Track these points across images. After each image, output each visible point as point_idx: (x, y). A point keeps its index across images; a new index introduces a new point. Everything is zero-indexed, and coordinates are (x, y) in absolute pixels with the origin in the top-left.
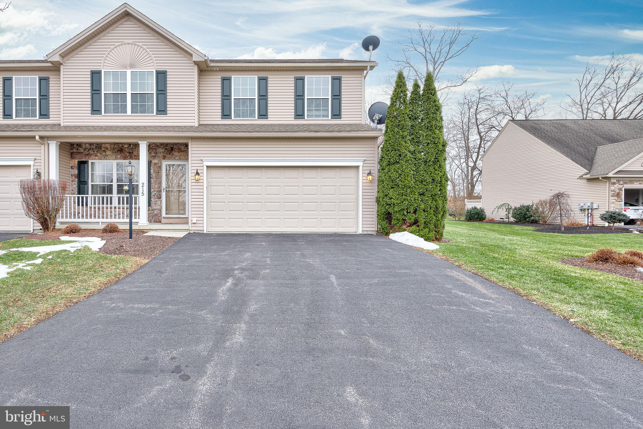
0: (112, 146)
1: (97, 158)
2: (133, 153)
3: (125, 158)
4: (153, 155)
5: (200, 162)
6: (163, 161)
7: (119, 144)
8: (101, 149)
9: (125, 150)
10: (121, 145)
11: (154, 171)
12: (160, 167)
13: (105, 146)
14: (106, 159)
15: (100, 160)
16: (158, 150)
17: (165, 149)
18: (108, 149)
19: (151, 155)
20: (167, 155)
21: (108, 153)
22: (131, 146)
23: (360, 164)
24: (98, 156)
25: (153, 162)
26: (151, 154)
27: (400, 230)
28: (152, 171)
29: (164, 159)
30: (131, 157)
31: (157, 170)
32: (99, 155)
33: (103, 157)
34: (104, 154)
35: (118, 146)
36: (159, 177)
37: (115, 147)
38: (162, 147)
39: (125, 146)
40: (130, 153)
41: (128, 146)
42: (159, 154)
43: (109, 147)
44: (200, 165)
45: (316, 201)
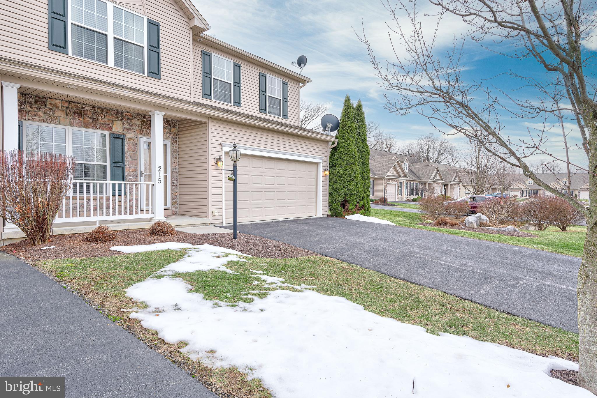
0: (66, 105)
1: (38, 119)
2: (98, 119)
3: (86, 126)
4: (127, 126)
5: (220, 146)
6: (139, 136)
7: (77, 103)
8: (45, 106)
9: (86, 114)
10: (79, 105)
11: (128, 149)
12: (136, 144)
13: (53, 102)
14: (55, 123)
15: (44, 122)
16: (133, 122)
17: (143, 121)
18: (57, 107)
19: (124, 127)
20: (144, 130)
21: (59, 113)
22: (96, 109)
23: (321, 161)
24: (40, 116)
25: (127, 136)
26: (124, 125)
28: (126, 148)
29: (141, 134)
30: (95, 125)
31: (133, 147)
32: (41, 114)
33: (48, 119)
34: (51, 114)
35: (76, 106)
36: (135, 157)
37: (70, 106)
38: (138, 118)
39: (86, 108)
40: (94, 119)
41: (91, 108)
42: (135, 127)
43: (60, 105)
44: (220, 150)
45: (294, 190)
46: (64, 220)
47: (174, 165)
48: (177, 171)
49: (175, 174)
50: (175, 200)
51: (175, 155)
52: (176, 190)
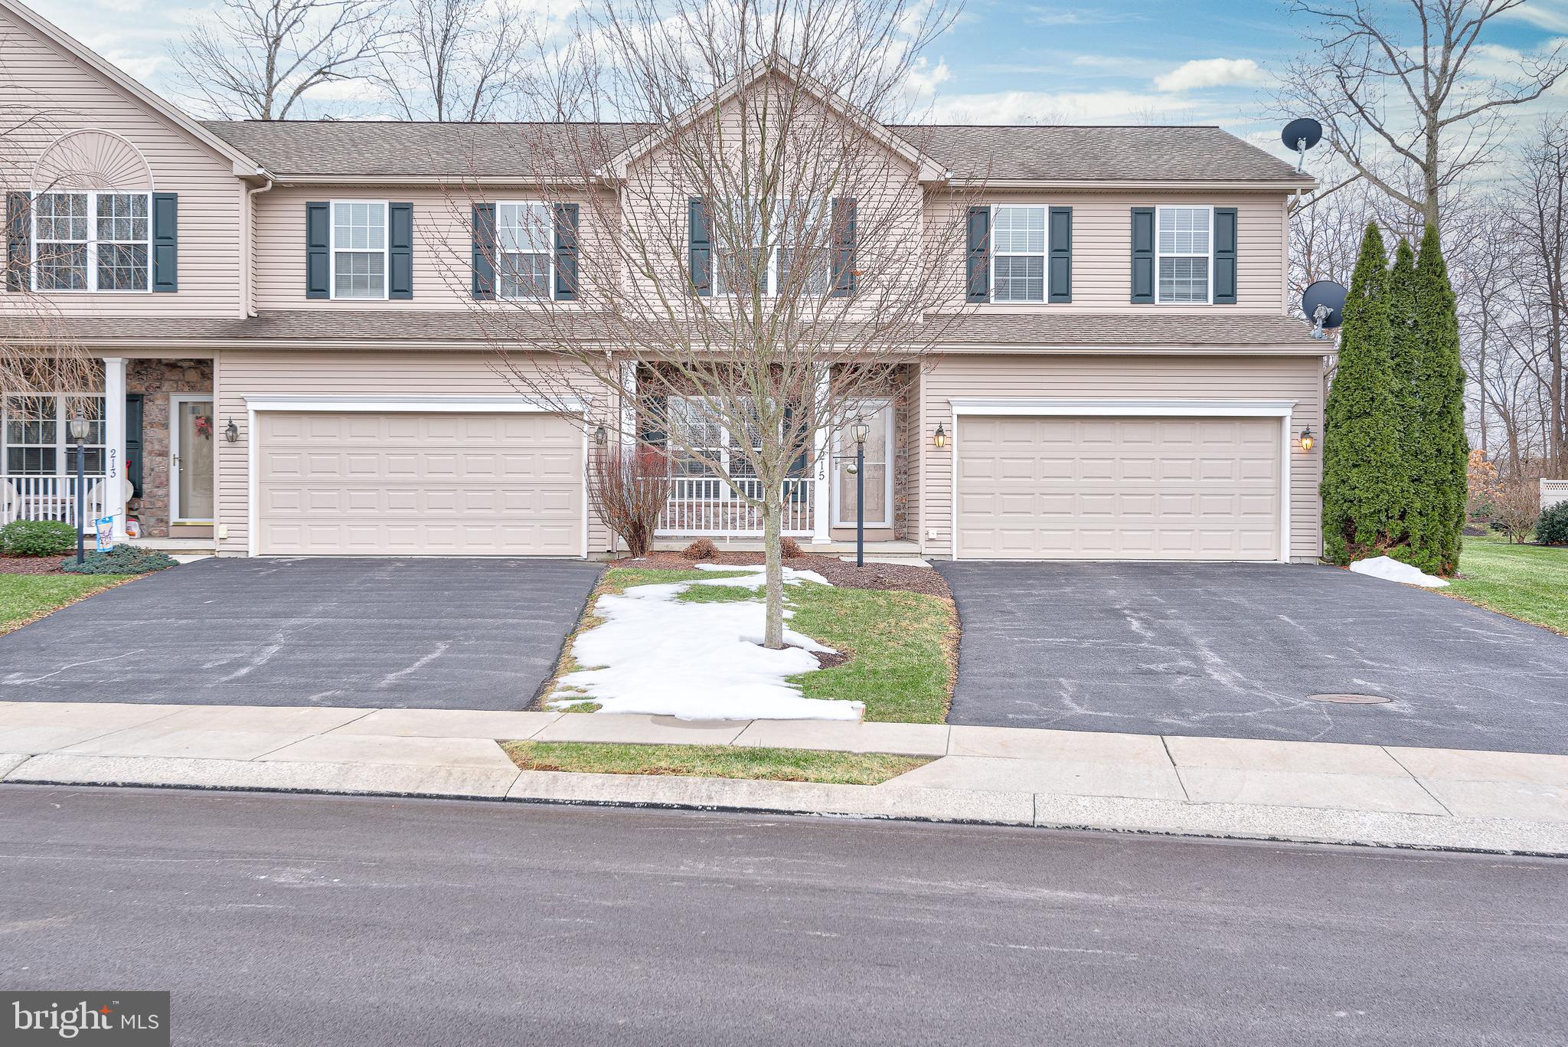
5: (946, 406)
23: (1287, 412)
27: (1372, 553)
44: (947, 413)
45: (1190, 491)
46: (668, 532)
47: (900, 444)
48: (907, 455)
49: (901, 463)
50: (902, 511)
51: (902, 424)
52: (903, 492)
